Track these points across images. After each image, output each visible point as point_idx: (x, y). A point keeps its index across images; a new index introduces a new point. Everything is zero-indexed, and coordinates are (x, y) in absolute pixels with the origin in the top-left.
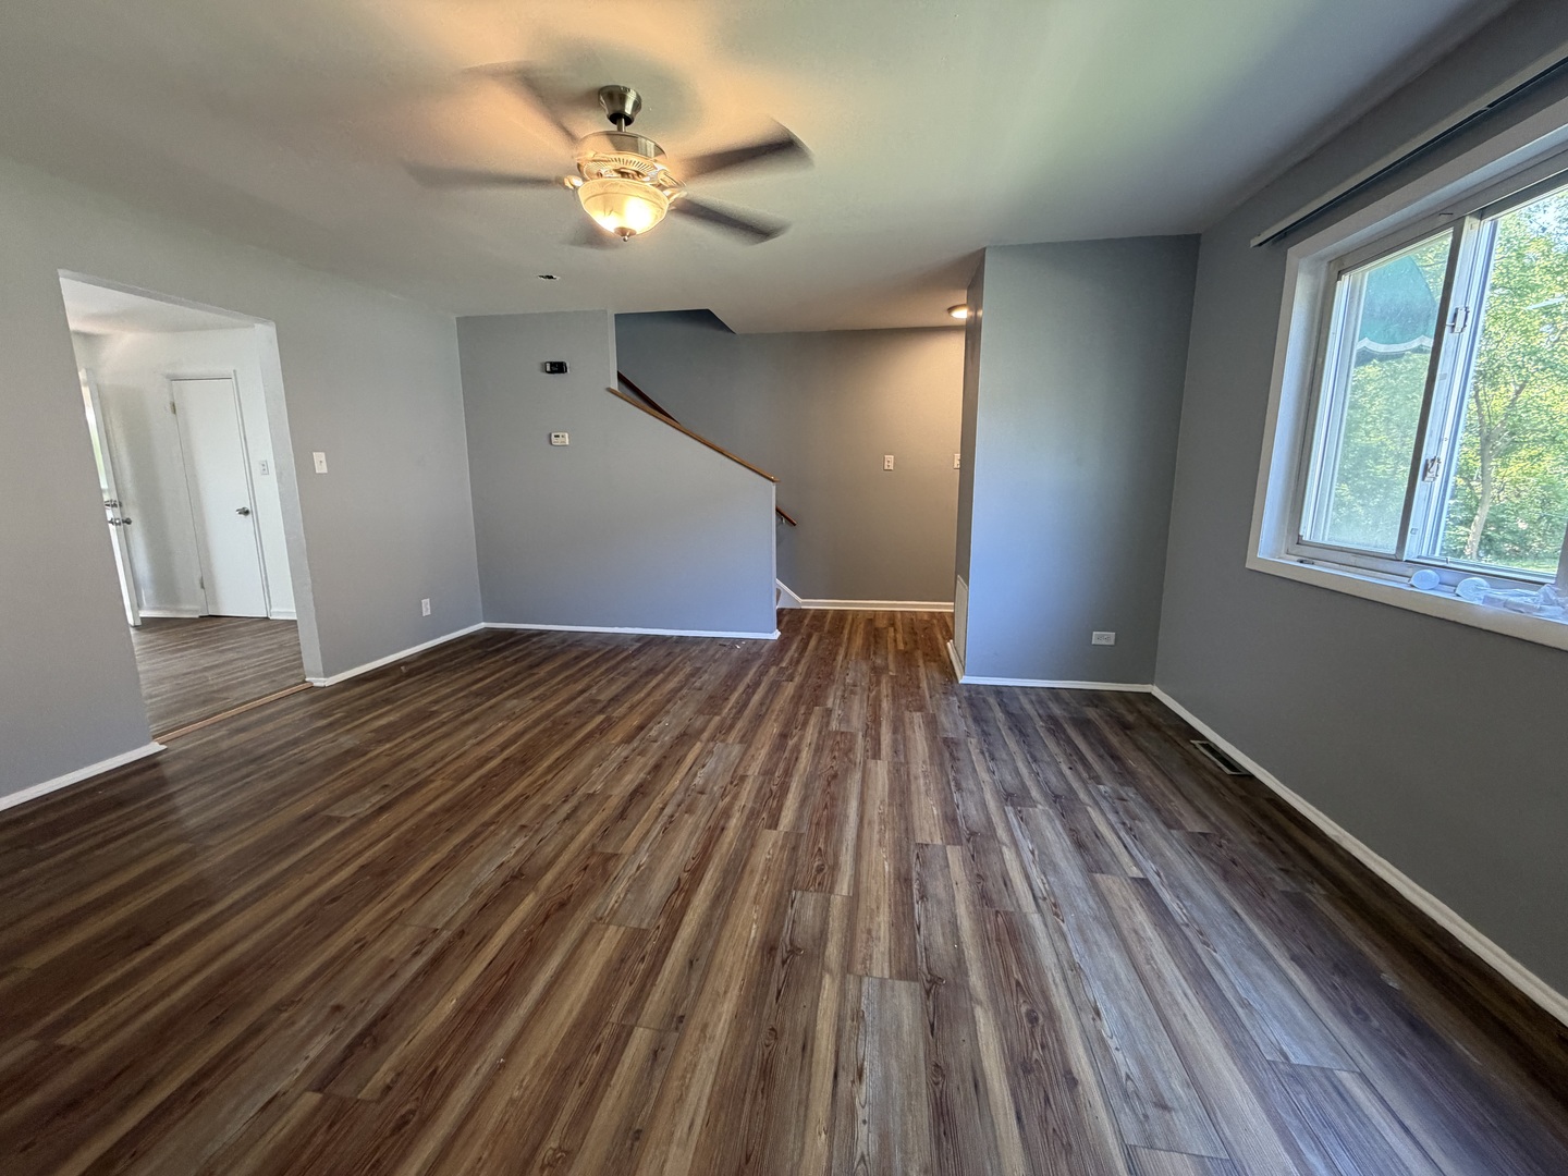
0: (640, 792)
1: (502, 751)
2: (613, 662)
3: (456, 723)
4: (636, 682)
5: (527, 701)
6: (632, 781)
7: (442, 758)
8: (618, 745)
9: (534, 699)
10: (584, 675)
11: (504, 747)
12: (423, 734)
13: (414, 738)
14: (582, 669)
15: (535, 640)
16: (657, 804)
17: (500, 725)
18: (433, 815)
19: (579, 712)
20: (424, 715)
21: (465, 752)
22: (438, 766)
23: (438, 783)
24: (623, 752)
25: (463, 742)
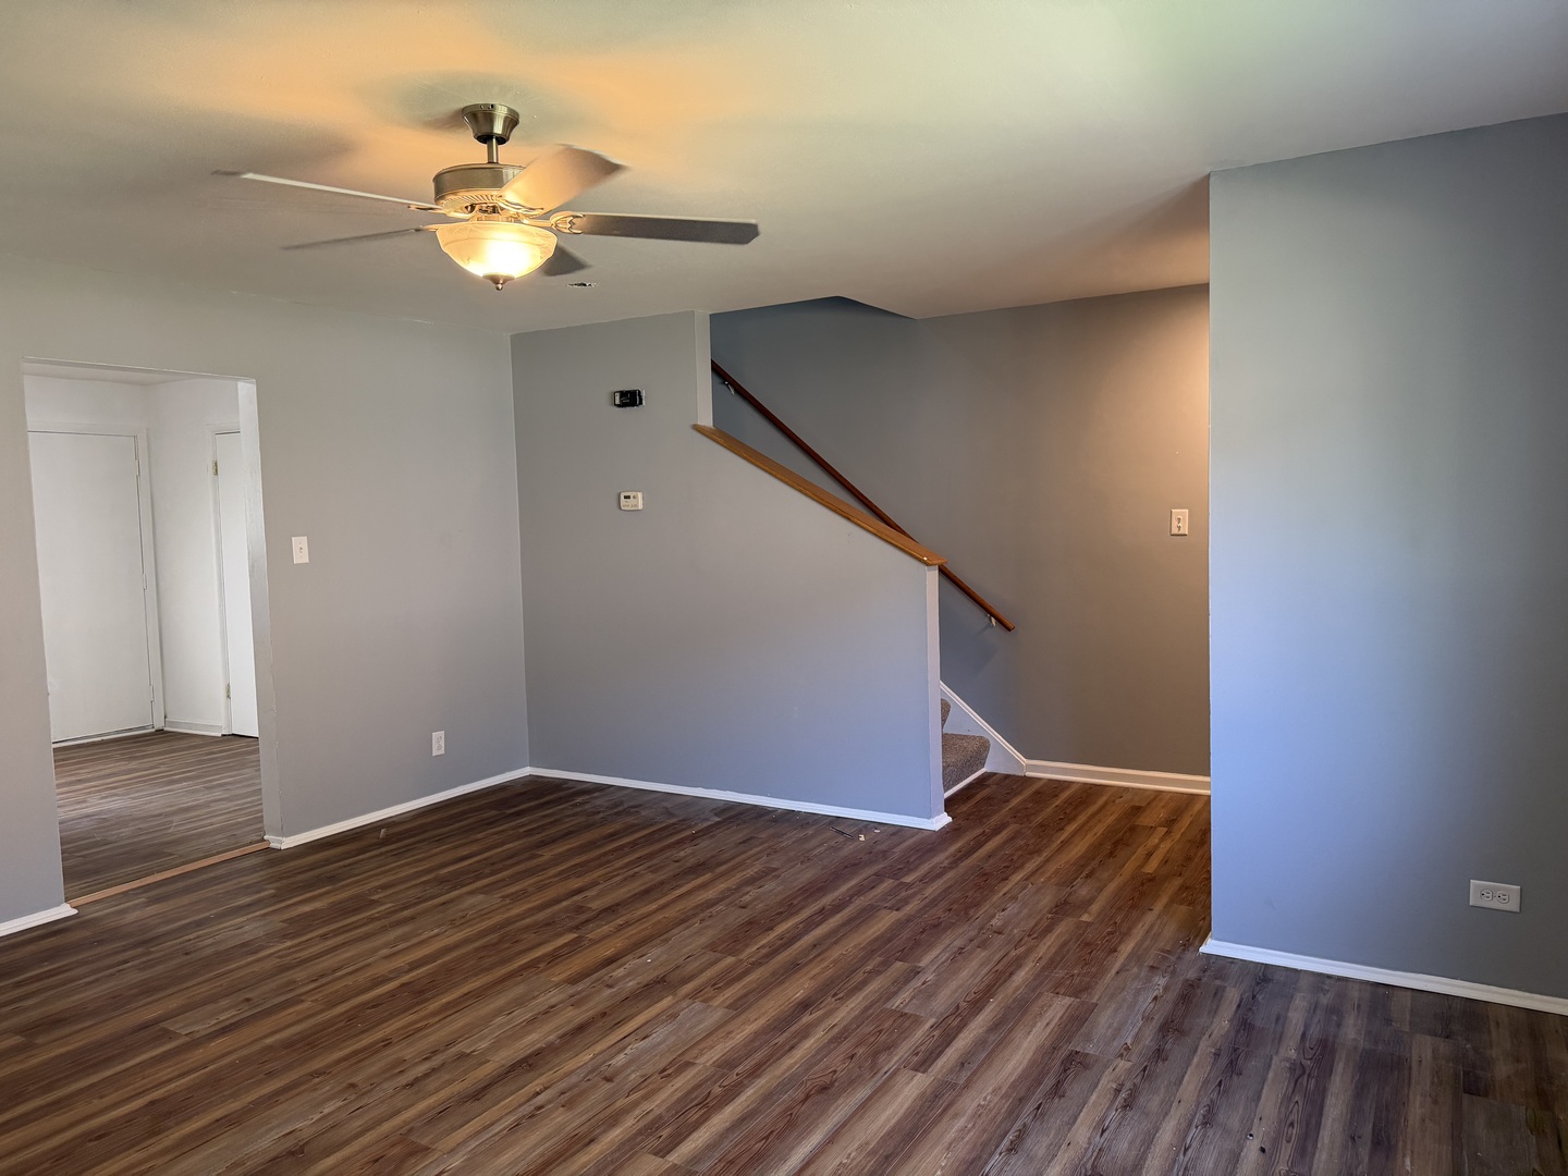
0: (529, 1063)
1: (410, 970)
2: (657, 846)
3: (385, 922)
4: (662, 883)
5: (495, 899)
6: (533, 1044)
7: (335, 971)
8: (557, 985)
9: (504, 897)
10: (600, 866)
11: (414, 966)
12: (336, 933)
13: (324, 937)
14: (605, 854)
15: (579, 800)
16: (535, 1086)
17: (436, 931)
18: (270, 1048)
19: (549, 923)
20: (360, 904)
21: (368, 965)
22: (324, 980)
23: (306, 1005)
24: (554, 997)
25: (375, 951)
